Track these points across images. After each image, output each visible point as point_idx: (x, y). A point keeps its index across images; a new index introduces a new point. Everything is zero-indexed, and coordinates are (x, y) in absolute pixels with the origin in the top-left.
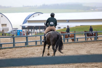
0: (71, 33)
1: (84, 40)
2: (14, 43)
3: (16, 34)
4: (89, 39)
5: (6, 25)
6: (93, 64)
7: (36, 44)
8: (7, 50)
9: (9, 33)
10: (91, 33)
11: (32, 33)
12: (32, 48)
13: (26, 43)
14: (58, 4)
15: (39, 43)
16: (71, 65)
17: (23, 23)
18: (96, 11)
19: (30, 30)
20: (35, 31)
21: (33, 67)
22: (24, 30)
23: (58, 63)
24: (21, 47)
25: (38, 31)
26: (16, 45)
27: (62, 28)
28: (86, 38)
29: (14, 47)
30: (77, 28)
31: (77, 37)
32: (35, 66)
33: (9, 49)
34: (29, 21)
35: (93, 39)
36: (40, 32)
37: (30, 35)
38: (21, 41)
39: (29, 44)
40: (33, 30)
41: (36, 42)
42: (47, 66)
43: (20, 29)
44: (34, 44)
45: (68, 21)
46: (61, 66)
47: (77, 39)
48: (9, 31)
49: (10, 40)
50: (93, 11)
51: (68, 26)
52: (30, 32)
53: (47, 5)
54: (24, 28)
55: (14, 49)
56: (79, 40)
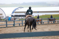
0: (40, 19)
1: (47, 23)
2: (7, 25)
3: (8, 20)
4: (50, 23)
5: (2, 14)
6: (52, 37)
7: (20, 25)
8: (2, 29)
9: (4, 19)
10: (51, 19)
11: (17, 19)
12: (17, 28)
13: (14, 25)
14: (32, 3)
15: (21, 25)
16: (40, 37)
17: (12, 13)
18: (54, 6)
19: (16, 17)
20: (19, 18)
21: (17, 38)
22: (12, 17)
23: (32, 36)
24: (11, 27)
25: (21, 18)
26: (8, 26)
27: (34, 16)
28: (48, 22)
29: (7, 27)
30: (43, 16)
31: (43, 21)
32: (19, 38)
33: (4, 28)
34: (15, 12)
35: (52, 22)
36: (22, 19)
37: (16, 20)
38: (10, 23)
39: (16, 25)
40: (18, 17)
41: (20, 24)
42: (26, 38)
43: (10, 16)
44: (18, 25)
45: (38, 12)
46: (34, 38)
47: (43, 22)
48: (4, 18)
49: (4, 23)
50: (52, 6)
51: (38, 15)
52: (16, 18)
53: (26, 3)
54: (12, 16)
55: (6, 28)
56: (44, 23)
